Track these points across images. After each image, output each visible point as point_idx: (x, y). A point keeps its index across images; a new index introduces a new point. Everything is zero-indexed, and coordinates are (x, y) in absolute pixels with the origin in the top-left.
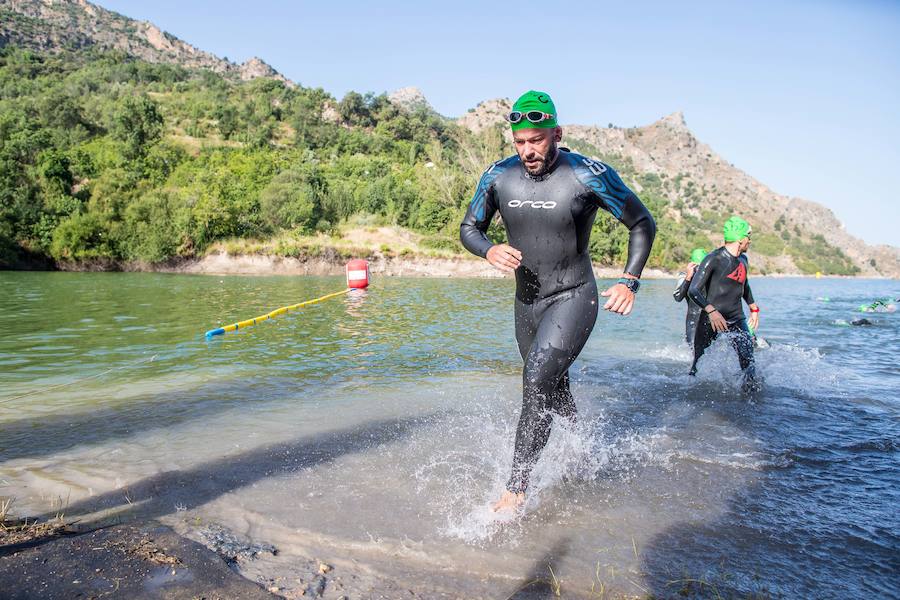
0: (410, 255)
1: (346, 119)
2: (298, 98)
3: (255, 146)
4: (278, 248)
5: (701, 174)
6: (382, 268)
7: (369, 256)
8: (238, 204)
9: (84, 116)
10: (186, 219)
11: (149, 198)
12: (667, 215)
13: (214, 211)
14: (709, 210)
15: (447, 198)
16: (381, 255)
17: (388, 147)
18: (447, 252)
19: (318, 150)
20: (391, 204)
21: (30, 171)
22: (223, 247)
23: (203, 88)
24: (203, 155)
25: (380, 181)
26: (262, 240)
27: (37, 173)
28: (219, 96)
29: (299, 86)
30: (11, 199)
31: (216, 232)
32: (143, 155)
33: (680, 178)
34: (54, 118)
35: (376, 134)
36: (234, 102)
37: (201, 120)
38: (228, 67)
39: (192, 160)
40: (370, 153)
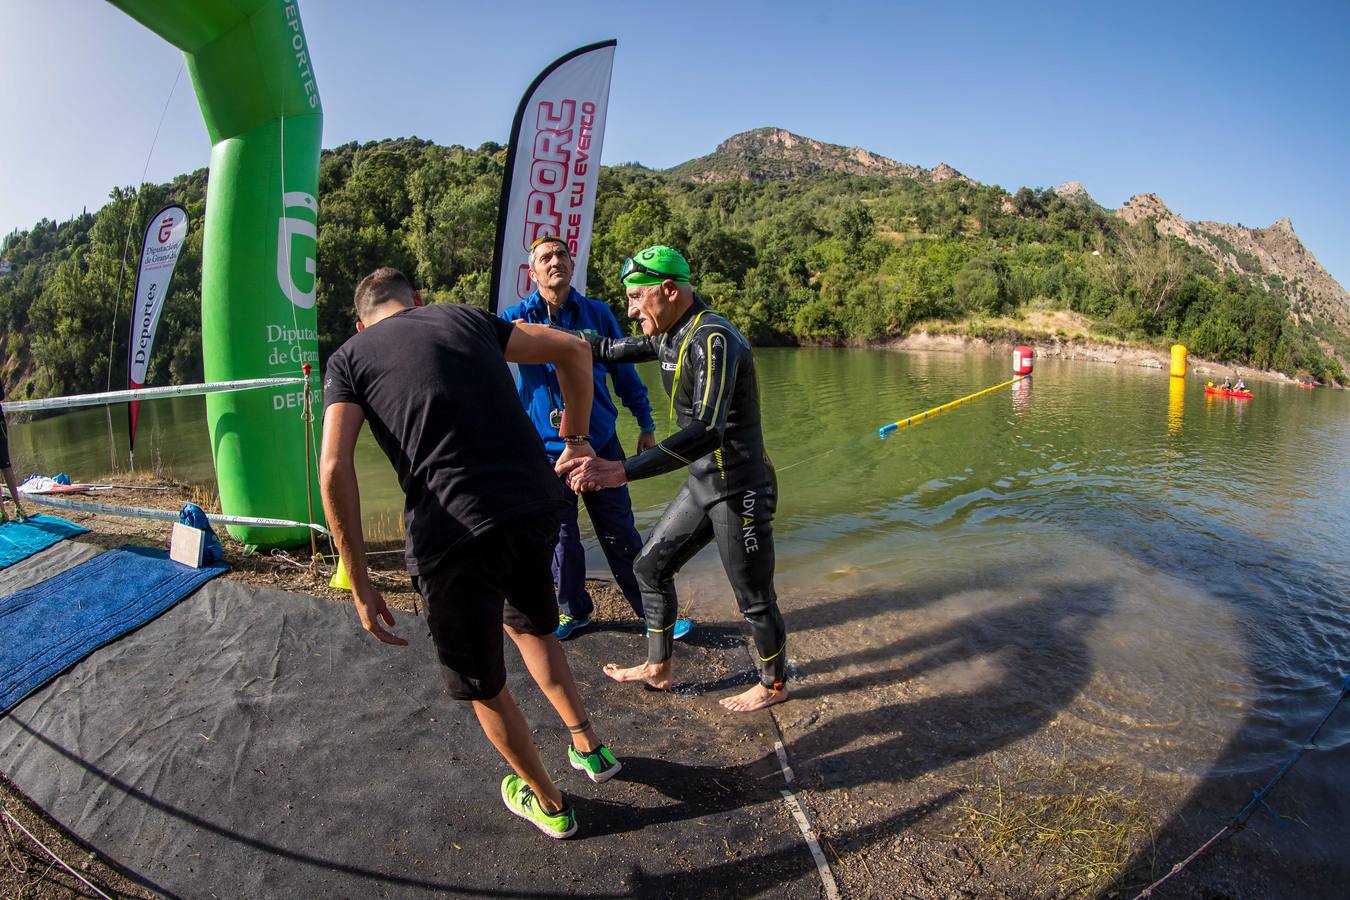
0: (1081, 340)
1: (1022, 211)
2: (979, 195)
3: (948, 237)
4: (968, 329)
6: (1057, 351)
7: (1046, 339)
8: (934, 289)
9: (818, 224)
10: (893, 302)
11: (864, 286)
13: (916, 296)
15: (1112, 286)
16: (1057, 339)
17: (1060, 237)
18: (1113, 339)
19: (1000, 239)
20: (1065, 290)
21: (779, 271)
22: (923, 327)
23: (902, 192)
24: (907, 247)
25: (1055, 268)
26: (955, 323)
27: (784, 272)
28: (916, 197)
29: (979, 184)
30: (767, 292)
31: (918, 313)
32: (860, 250)
33: (1295, 282)
34: (795, 228)
35: (1049, 225)
36: (928, 202)
37: (903, 218)
38: (921, 173)
39: (898, 251)
40: (1045, 241)
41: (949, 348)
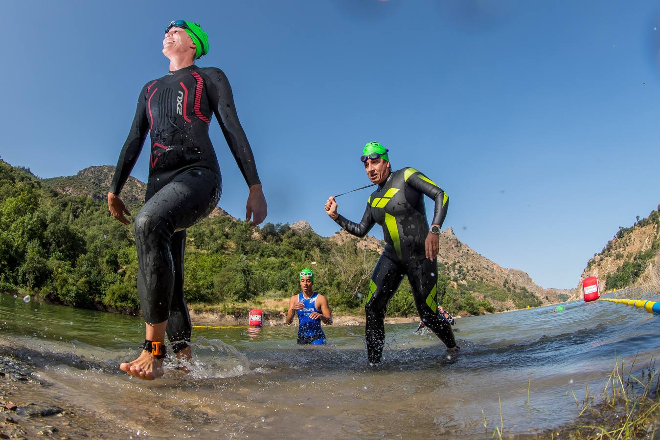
1: (265, 238)
2: (238, 226)
3: (213, 253)
4: (222, 309)
5: (465, 261)
7: (277, 314)
8: (201, 283)
9: (130, 235)
12: (450, 285)
14: (471, 280)
15: (324, 281)
16: (284, 314)
17: (289, 253)
19: (248, 255)
20: (290, 285)
21: (100, 260)
25: (284, 272)
26: (213, 305)
27: (103, 261)
29: (239, 220)
33: (455, 264)
35: (282, 246)
40: (279, 257)
41: (208, 320)
